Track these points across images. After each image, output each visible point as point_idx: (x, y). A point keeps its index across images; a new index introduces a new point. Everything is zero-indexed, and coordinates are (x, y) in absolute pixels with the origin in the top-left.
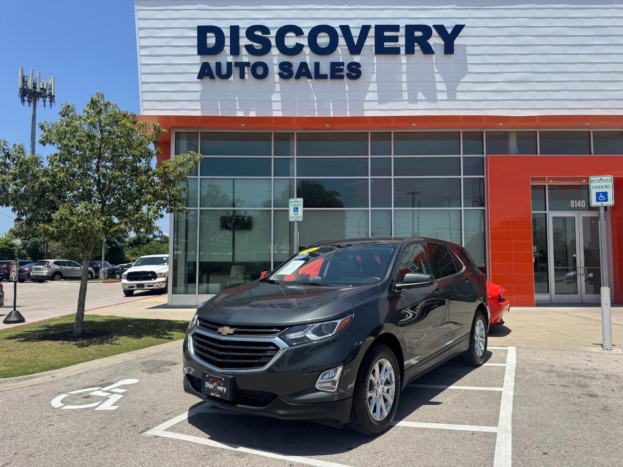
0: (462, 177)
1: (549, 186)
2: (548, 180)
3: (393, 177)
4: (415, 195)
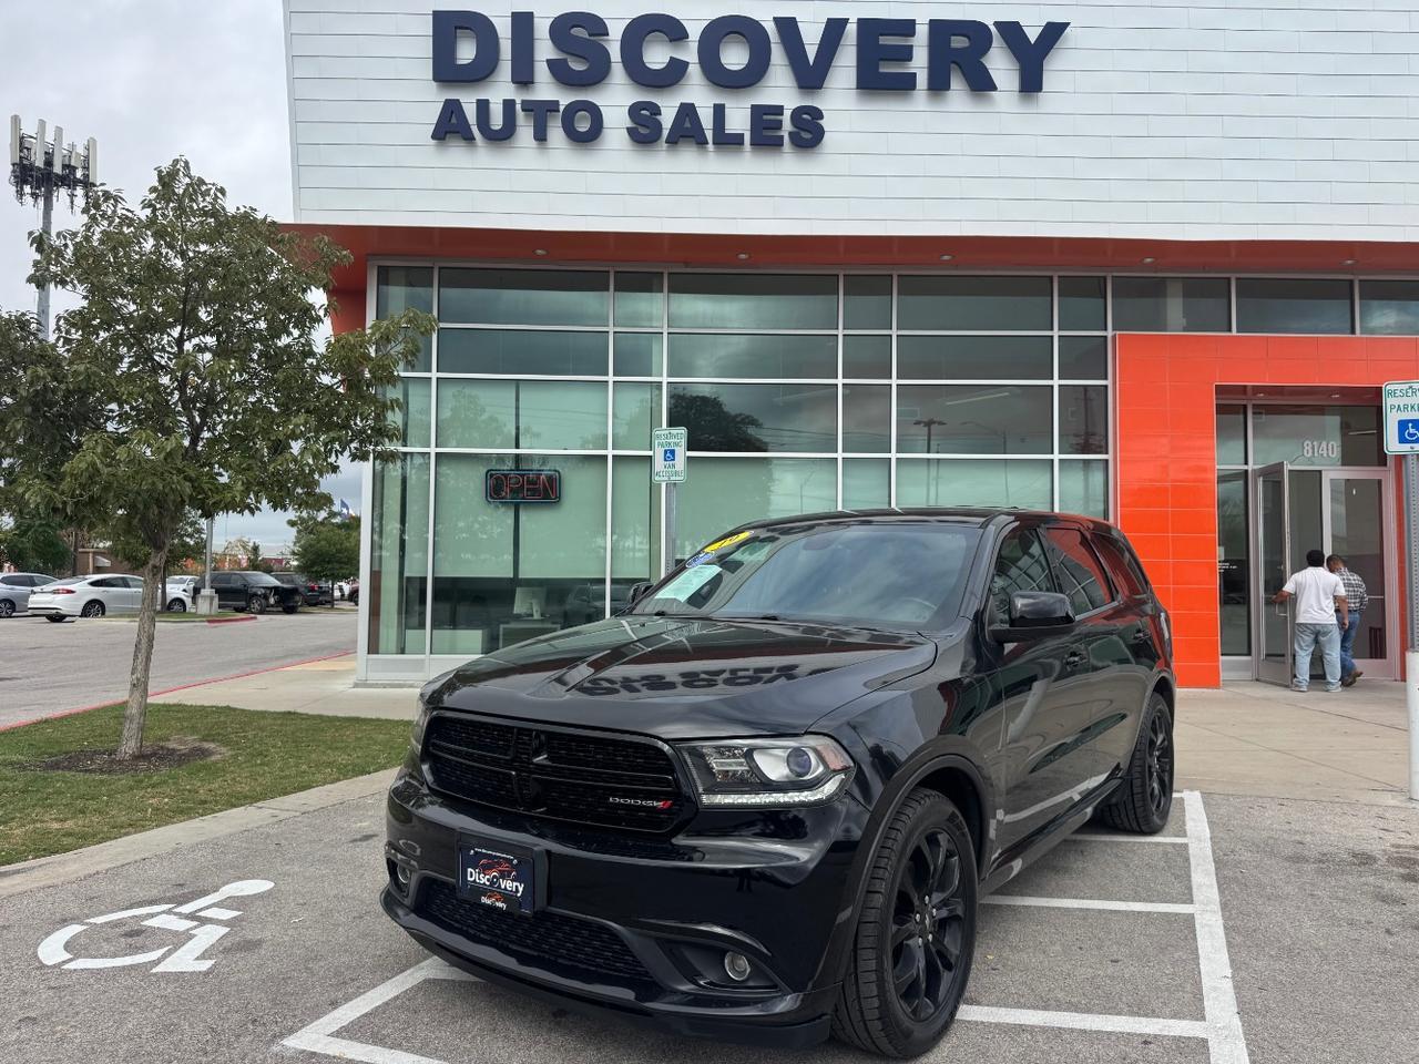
0: (1056, 382)
1: (1254, 405)
2: (1255, 394)
3: (894, 382)
4: (933, 427)
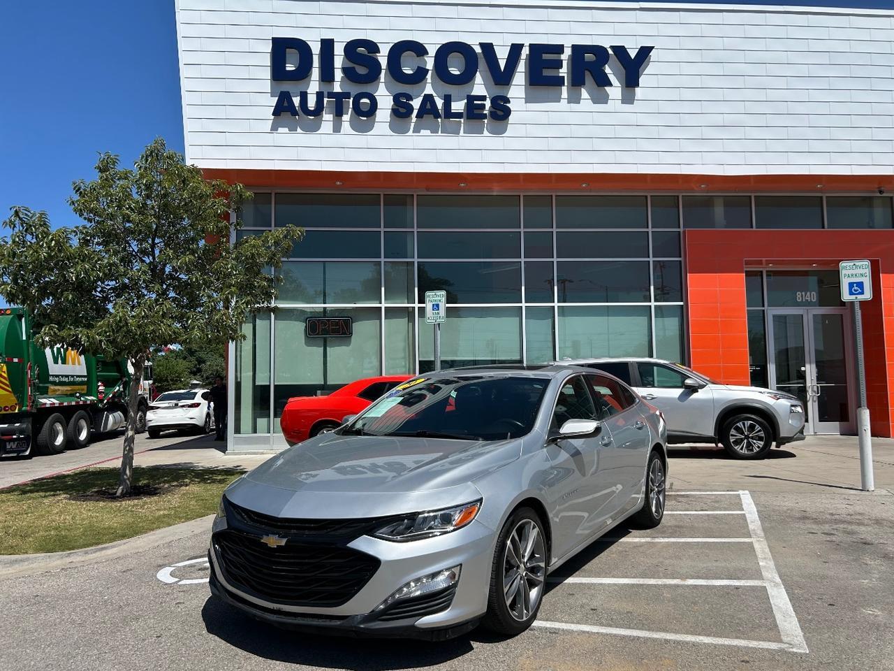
0: (651, 259)
1: (767, 271)
2: (767, 264)
3: (555, 260)
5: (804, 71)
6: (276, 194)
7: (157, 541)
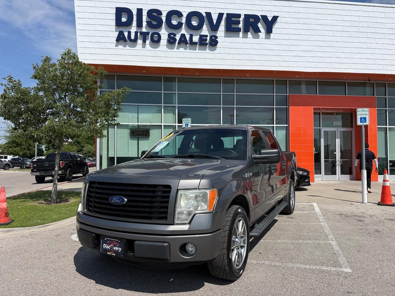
1: (322, 113)
2: (322, 110)
3: (235, 106)
5: (340, 29)
6: (117, 75)
7: (70, 222)
